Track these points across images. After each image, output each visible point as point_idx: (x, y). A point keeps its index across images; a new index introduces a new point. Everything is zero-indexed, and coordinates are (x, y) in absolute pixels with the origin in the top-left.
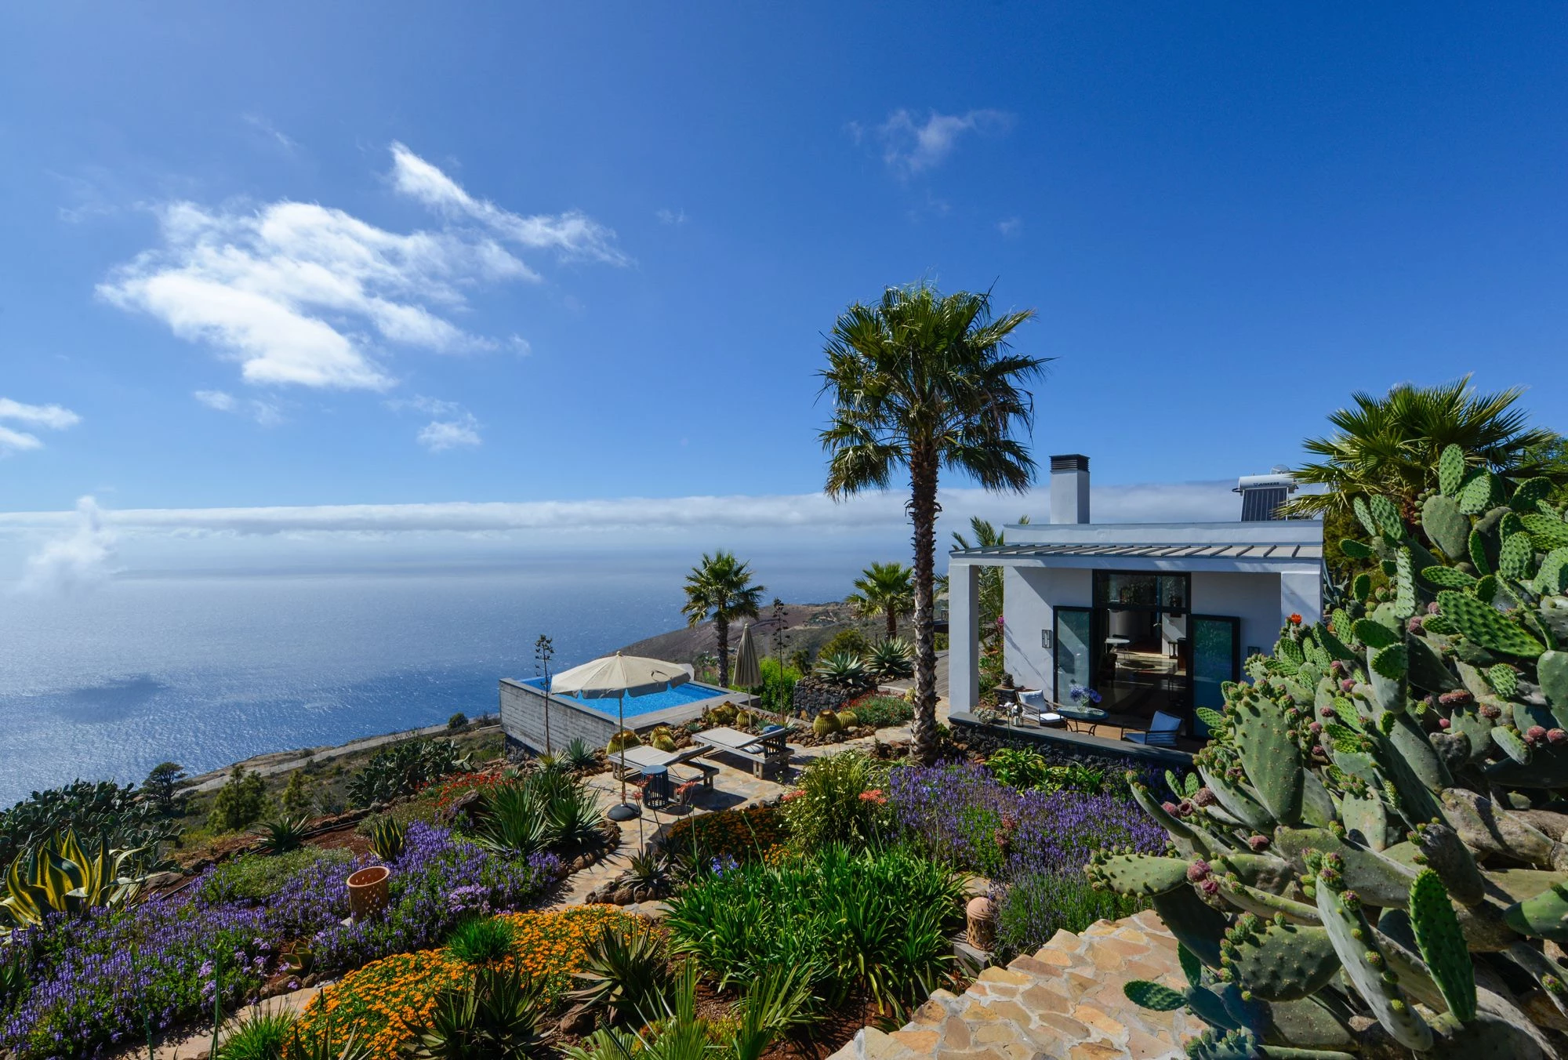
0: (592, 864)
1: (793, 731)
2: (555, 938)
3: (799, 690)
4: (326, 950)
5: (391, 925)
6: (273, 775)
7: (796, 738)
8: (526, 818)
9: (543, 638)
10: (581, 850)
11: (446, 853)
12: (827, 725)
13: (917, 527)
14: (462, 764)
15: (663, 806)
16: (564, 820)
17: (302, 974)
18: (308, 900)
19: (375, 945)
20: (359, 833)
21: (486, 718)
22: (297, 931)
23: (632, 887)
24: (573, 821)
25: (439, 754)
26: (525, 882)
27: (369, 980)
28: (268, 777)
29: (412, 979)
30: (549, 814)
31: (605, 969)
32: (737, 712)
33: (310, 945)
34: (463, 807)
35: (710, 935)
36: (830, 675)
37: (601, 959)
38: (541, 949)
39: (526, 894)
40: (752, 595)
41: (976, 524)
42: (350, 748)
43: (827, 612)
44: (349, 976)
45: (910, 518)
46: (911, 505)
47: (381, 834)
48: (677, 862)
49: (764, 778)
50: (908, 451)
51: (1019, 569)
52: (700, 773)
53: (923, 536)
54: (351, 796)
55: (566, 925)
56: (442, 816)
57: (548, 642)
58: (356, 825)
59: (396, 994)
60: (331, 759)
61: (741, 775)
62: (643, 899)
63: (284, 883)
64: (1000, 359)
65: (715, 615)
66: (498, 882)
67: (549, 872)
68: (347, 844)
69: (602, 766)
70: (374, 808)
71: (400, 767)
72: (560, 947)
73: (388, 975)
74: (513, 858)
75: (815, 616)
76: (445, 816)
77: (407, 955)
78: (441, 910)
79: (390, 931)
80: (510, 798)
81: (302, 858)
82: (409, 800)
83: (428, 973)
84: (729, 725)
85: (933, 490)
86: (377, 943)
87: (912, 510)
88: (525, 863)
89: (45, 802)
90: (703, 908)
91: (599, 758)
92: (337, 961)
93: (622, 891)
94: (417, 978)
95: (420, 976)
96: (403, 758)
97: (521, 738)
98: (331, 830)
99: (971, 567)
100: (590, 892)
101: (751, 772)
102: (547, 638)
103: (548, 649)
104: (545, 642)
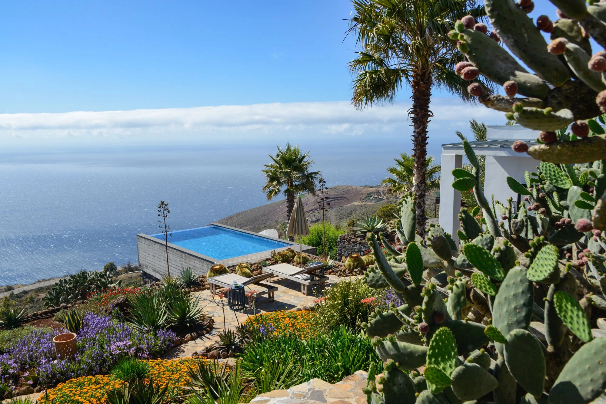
0: (196, 338)
1: (331, 267)
2: (173, 371)
3: (340, 242)
4: (45, 374)
5: (80, 364)
7: (333, 271)
8: (155, 312)
9: (163, 203)
10: (190, 330)
11: (109, 328)
12: (354, 263)
13: (415, 128)
14: (114, 287)
15: (241, 309)
16: (179, 314)
17: (34, 385)
18: (32, 350)
19: (72, 372)
20: (55, 320)
21: (129, 266)
22: (27, 366)
23: (219, 350)
24: (184, 313)
25: (100, 280)
26: (155, 345)
27: (70, 387)
29: (94, 387)
30: (169, 309)
31: (200, 384)
32: (295, 255)
33: (36, 372)
34: (117, 305)
35: (261, 369)
36: (362, 232)
37: (198, 380)
38: (165, 376)
39: (156, 352)
40: (312, 177)
41: (474, 125)
42: (37, 286)
43: (379, 192)
44: (60, 386)
45: (410, 122)
46: (412, 112)
47: (69, 320)
48: (247, 337)
49: (308, 294)
50: (411, 73)
51: (495, 157)
52: (266, 290)
53: (419, 134)
54: (46, 305)
55: (179, 366)
56: (104, 311)
57: (166, 205)
58: (53, 316)
59: (85, 393)
60: (25, 292)
61: (294, 292)
62: (226, 357)
63: (17, 343)
64: (476, 6)
65: (285, 192)
66: (140, 344)
67: (169, 341)
68: (49, 325)
69: (204, 286)
70: (63, 306)
71: (75, 287)
72: (177, 376)
73: (81, 385)
74: (148, 332)
75: (369, 195)
76: (106, 311)
77: (91, 377)
78: (107, 356)
79: (80, 366)
80: (145, 300)
81: (24, 332)
82: (83, 303)
83: (103, 385)
84: (289, 263)
85: (427, 101)
86: (73, 372)
87: (413, 115)
88: (155, 335)
90: (258, 357)
91: (202, 281)
92: (51, 379)
93: (214, 352)
94: (97, 387)
95: (98, 386)
96: (76, 282)
97: (152, 273)
98: (39, 318)
99: (457, 156)
100: (194, 352)
101: (300, 291)
102: (166, 203)
103: (166, 210)
104: (164, 206)
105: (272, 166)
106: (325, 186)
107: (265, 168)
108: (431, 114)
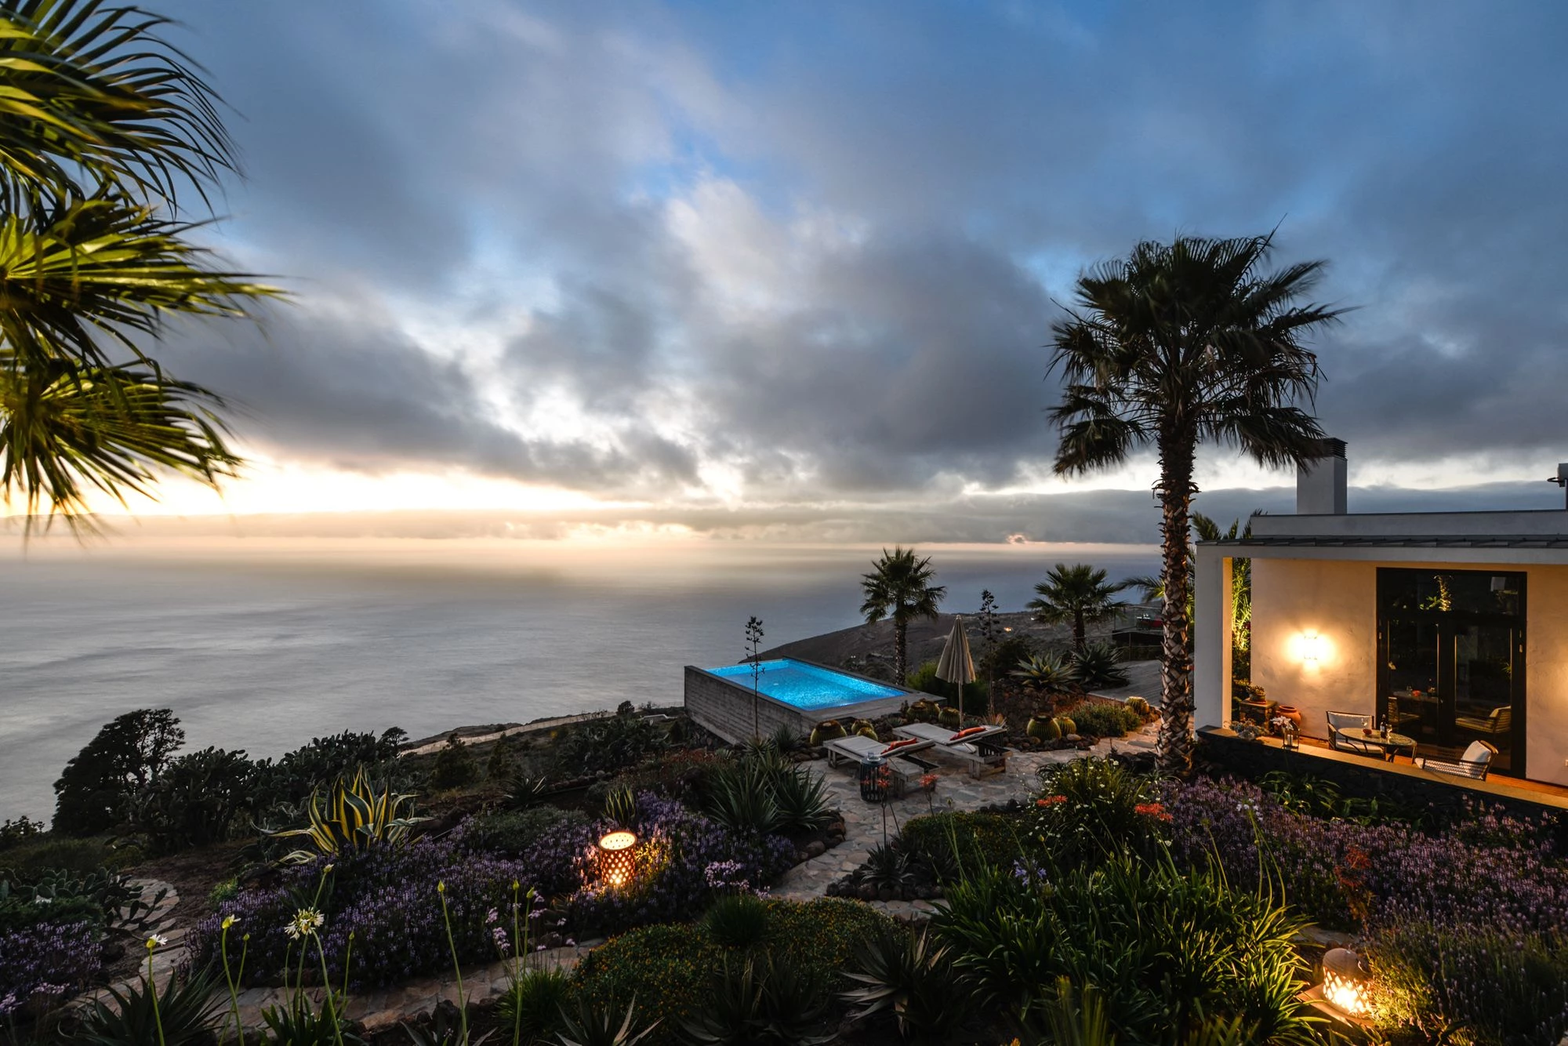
6: (474, 745)
9: (753, 620)
12: (1043, 729)
20: (589, 798)
26: (765, 863)
28: (470, 746)
34: (687, 781)
36: (1031, 678)
40: (932, 595)
44: (613, 940)
46: (1158, 485)
47: (615, 803)
57: (758, 624)
58: (585, 790)
62: (890, 899)
65: (895, 614)
67: (786, 856)
69: (812, 753)
70: (601, 775)
74: (749, 838)
84: (930, 722)
87: (1161, 491)
89: (323, 748)
91: (804, 746)
93: (865, 886)
96: (610, 733)
97: (704, 724)
98: (564, 793)
100: (829, 884)
102: (757, 620)
103: (758, 631)
104: (755, 624)
105: (874, 577)
106: (993, 603)
107: (864, 579)
108: (1193, 488)
